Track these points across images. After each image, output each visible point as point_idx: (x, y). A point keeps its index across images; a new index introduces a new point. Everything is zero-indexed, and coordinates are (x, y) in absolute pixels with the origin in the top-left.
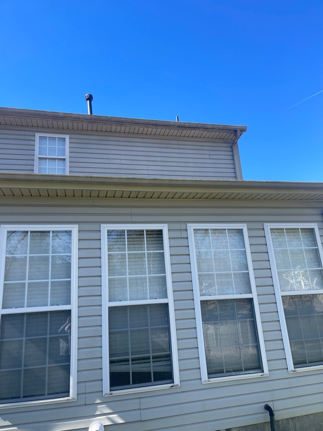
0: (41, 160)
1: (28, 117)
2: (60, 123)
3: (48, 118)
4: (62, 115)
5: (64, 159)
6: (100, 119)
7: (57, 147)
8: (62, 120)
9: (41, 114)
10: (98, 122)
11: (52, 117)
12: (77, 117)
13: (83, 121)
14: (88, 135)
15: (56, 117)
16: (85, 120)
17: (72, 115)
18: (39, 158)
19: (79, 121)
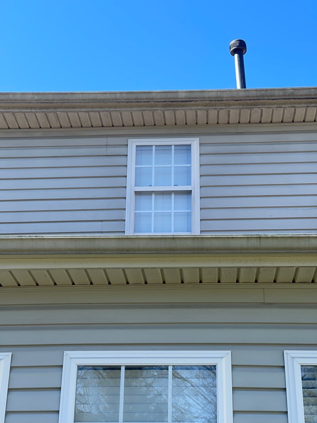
0: (138, 197)
1: (115, 107)
2: (180, 113)
3: (156, 106)
4: (183, 95)
5: (189, 193)
6: (267, 96)
7: (173, 165)
8: (184, 106)
9: (141, 99)
10: (263, 104)
11: (163, 102)
12: (217, 97)
13: (230, 105)
14: (242, 133)
15: (171, 102)
16: (234, 101)
17: (206, 95)
18: (137, 193)
19: (222, 106)
